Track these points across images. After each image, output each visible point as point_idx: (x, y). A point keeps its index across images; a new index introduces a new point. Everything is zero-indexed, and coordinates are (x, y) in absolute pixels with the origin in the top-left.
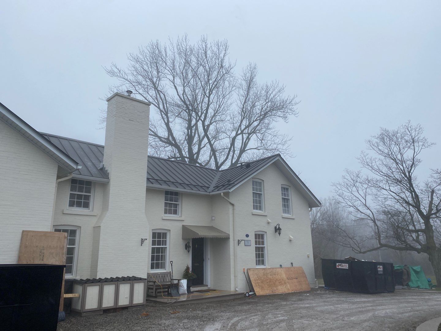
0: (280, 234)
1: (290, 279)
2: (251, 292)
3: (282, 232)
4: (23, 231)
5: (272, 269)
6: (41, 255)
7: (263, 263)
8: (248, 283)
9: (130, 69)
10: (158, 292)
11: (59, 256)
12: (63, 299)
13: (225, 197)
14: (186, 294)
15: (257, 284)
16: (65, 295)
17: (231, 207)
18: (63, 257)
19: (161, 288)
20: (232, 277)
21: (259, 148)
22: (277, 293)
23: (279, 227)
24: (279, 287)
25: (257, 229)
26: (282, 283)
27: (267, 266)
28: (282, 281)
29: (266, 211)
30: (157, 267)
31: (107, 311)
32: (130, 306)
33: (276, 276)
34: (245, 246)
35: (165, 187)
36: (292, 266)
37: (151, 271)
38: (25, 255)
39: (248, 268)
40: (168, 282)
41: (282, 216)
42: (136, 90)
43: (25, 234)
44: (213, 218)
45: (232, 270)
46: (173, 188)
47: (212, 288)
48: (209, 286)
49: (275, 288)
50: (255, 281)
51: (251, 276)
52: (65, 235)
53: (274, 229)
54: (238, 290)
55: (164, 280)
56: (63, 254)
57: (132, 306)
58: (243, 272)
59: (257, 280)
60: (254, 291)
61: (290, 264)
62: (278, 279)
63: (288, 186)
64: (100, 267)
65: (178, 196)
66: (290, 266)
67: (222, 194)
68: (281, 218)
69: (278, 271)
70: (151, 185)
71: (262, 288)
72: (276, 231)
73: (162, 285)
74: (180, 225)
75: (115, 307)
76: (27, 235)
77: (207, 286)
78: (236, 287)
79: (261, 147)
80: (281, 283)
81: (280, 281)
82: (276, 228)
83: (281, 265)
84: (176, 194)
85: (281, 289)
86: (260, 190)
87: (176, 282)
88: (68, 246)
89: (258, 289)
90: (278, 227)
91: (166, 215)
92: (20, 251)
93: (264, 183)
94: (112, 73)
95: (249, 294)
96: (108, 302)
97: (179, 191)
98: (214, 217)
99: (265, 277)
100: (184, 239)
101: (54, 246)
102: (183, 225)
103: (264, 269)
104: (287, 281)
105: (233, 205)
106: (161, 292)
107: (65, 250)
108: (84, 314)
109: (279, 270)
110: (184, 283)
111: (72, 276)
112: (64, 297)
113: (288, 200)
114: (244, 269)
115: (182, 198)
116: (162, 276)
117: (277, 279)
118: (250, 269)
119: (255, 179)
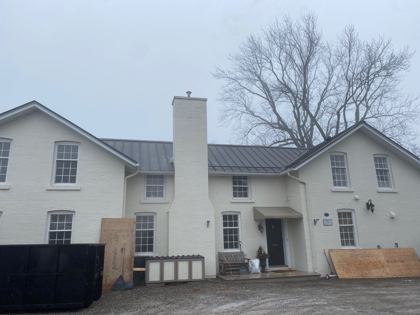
0: (372, 211)
1: (392, 262)
2: (332, 274)
3: (375, 208)
4: (102, 219)
5: (364, 250)
6: (116, 237)
7: (353, 243)
8: (329, 265)
9: (234, 67)
10: (227, 271)
11: (130, 237)
12: (133, 271)
13: (292, 177)
14: (259, 273)
15: (341, 267)
16: (134, 268)
17: (301, 186)
18: (133, 238)
19: (229, 267)
20: (309, 257)
21: (377, 116)
22: (369, 276)
23: (371, 203)
24: (373, 271)
25: (340, 207)
26: (378, 266)
27: (358, 246)
28: (378, 264)
29: (351, 186)
30: (231, 247)
31: (168, 284)
32: (190, 280)
33: (370, 258)
34: (324, 225)
35: (229, 172)
36: (397, 247)
37: (224, 250)
38: (104, 237)
39: (330, 249)
40: (239, 260)
41: (377, 190)
42: (241, 86)
43: (104, 221)
44: (289, 199)
45: (308, 251)
46: (237, 173)
47: (294, 268)
48: (290, 267)
49: (367, 272)
50: (339, 263)
51: (333, 258)
52: (134, 221)
53: (365, 206)
54: (316, 271)
55: (236, 259)
56: (133, 236)
57: (191, 281)
58: (323, 252)
59: (342, 262)
60: (336, 273)
61: (395, 245)
62: (372, 262)
63: (385, 155)
64: (171, 246)
65: (247, 179)
66: (394, 246)
67: (288, 173)
68: (376, 193)
69: (373, 253)
70: (214, 172)
71: (348, 271)
72: (368, 208)
73: (230, 264)
74: (251, 207)
75: (175, 281)
76: (105, 221)
77: (288, 266)
78: (314, 269)
79: (379, 114)
80: (376, 266)
81: (375, 264)
82: (367, 204)
83: (379, 246)
84: (245, 178)
85: (375, 273)
86: (343, 164)
87: (246, 261)
88: (136, 230)
89: (342, 271)
90: (369, 204)
91: (235, 198)
92: (101, 235)
93: (347, 156)
94: (218, 76)
95: (329, 276)
96: (169, 276)
97: (247, 175)
98: (288, 197)
99: (354, 258)
100: (255, 220)
101: (125, 230)
102: (254, 207)
103: (353, 250)
104: (386, 263)
105: (304, 184)
106: (230, 271)
107: (134, 233)
108: (148, 285)
109: (376, 252)
110: (256, 263)
111: (152, 254)
112: (134, 270)
113: (386, 172)
114: (324, 250)
115: (251, 180)
116: (234, 256)
117: (370, 262)
118: (332, 250)
119: (335, 153)
